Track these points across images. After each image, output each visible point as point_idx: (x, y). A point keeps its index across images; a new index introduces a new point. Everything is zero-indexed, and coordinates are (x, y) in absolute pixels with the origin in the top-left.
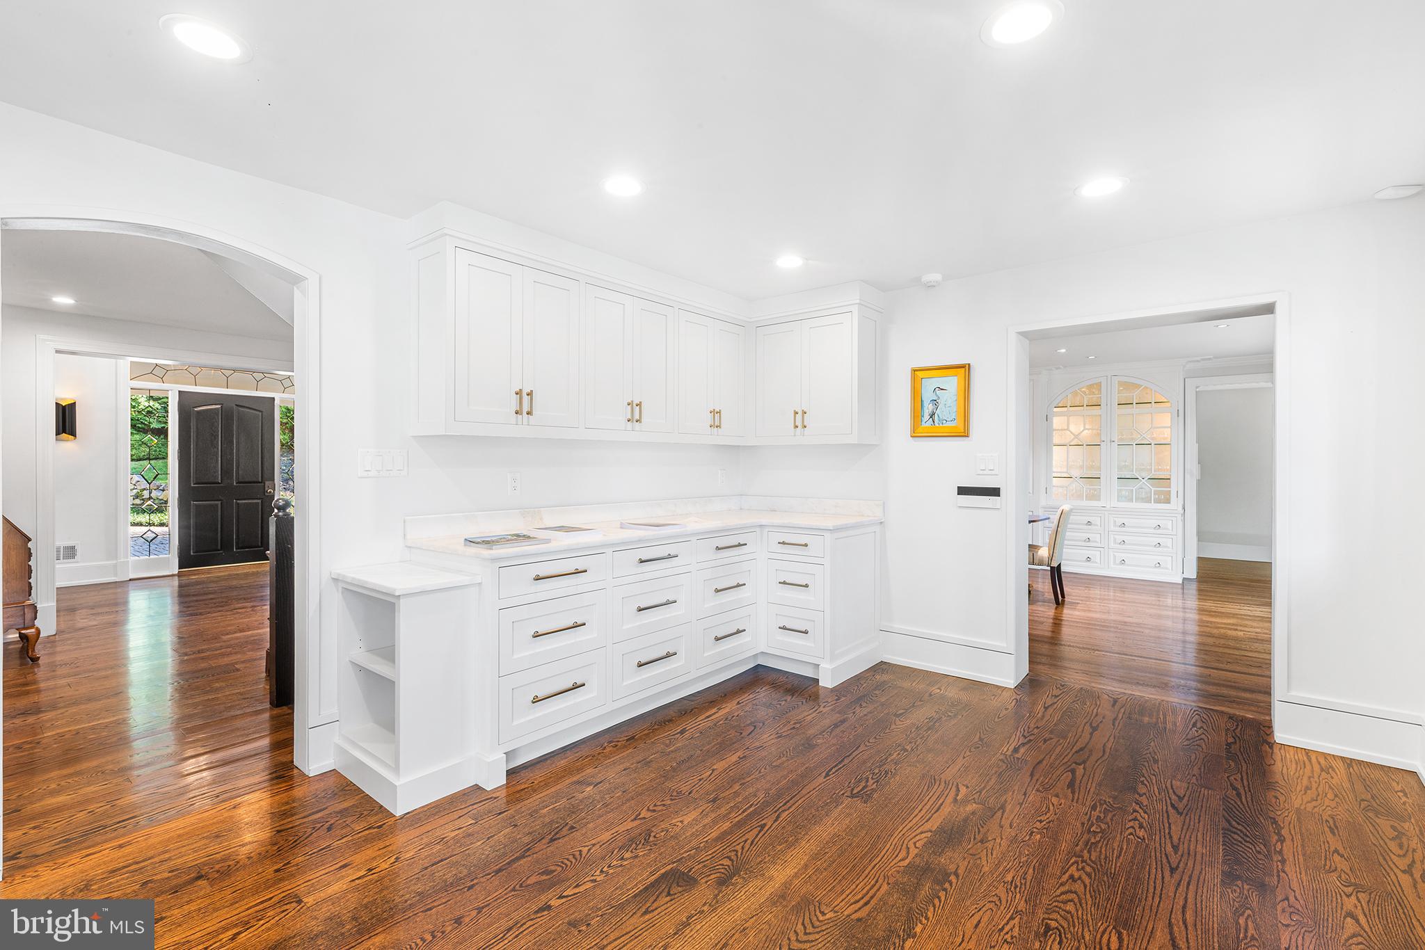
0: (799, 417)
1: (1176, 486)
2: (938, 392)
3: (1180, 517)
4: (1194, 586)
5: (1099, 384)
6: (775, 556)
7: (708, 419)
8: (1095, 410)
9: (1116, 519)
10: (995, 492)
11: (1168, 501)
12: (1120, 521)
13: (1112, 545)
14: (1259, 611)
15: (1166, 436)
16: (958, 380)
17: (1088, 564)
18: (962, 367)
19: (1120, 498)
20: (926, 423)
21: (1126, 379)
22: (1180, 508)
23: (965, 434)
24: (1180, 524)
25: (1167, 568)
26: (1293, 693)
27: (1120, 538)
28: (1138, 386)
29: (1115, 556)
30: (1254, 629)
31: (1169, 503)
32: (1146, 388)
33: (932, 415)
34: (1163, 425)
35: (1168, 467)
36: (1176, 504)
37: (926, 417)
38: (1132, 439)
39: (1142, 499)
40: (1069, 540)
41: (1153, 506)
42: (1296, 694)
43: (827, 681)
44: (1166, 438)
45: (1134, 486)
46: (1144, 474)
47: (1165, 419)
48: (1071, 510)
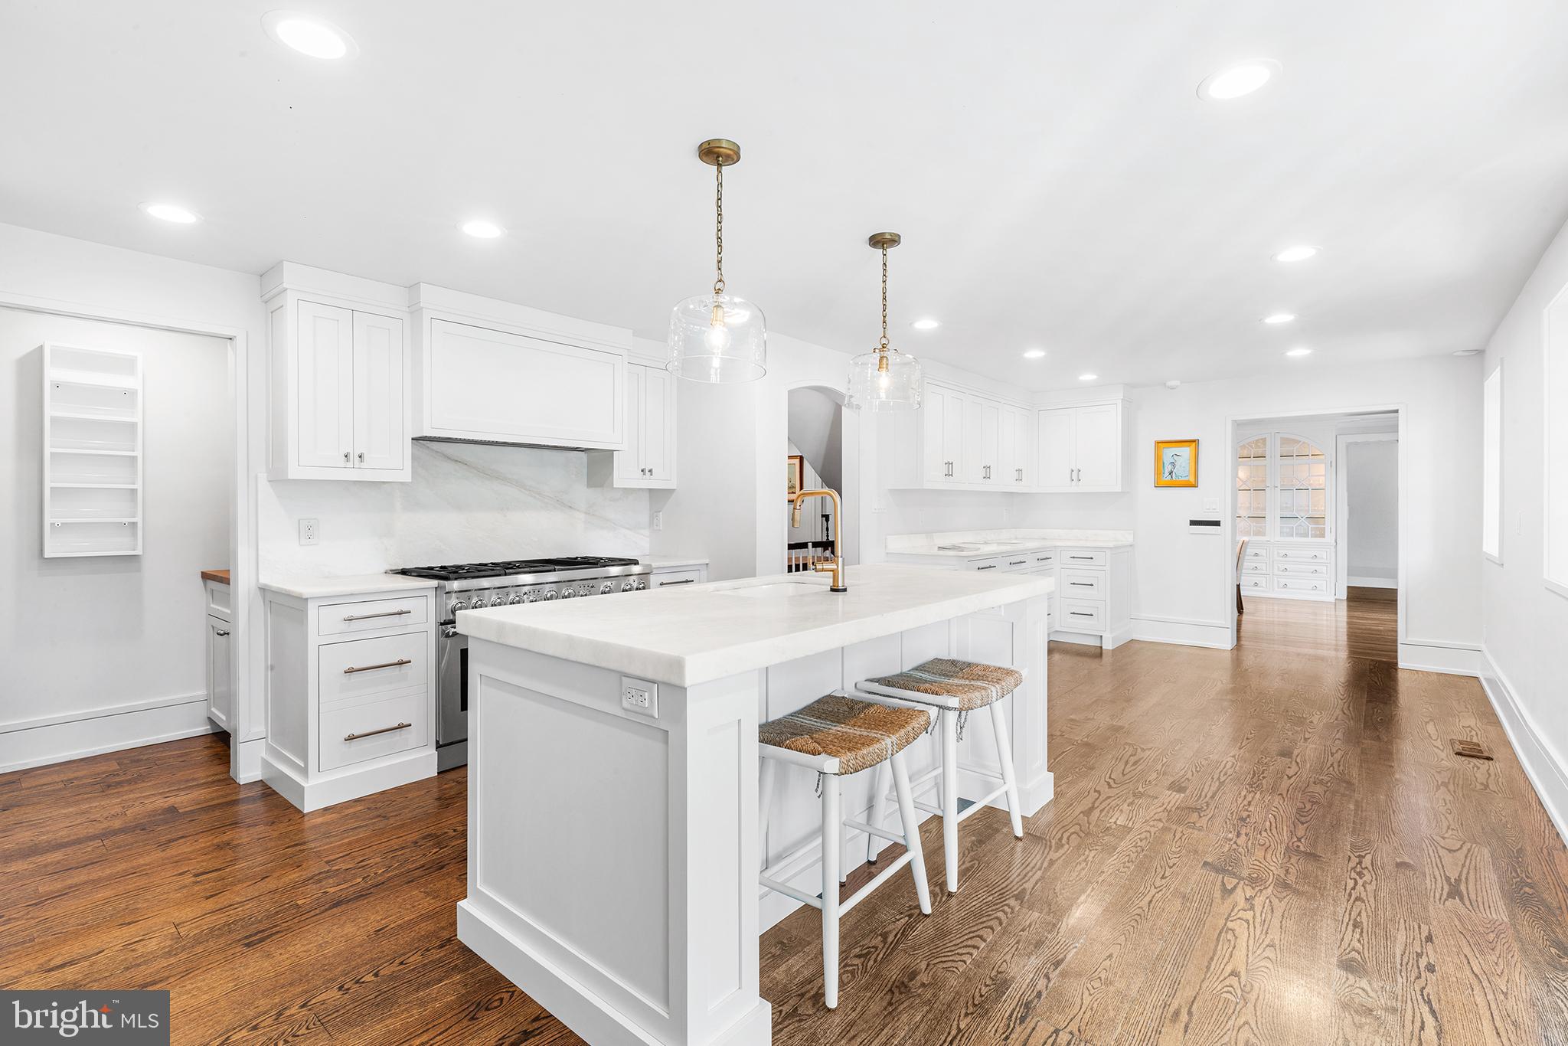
0: (1075, 474)
1: (1329, 523)
2: (1175, 457)
3: (1333, 549)
4: (1345, 604)
5: (1264, 440)
6: (1065, 566)
7: (1016, 475)
8: (1260, 461)
9: (1280, 551)
10: (1217, 523)
11: (1323, 536)
12: (1283, 552)
13: (1276, 572)
14: (1392, 617)
15: (1321, 482)
16: (1190, 451)
17: (1256, 588)
18: (1194, 441)
19: (1282, 534)
20: (1166, 477)
21: (1286, 436)
22: (1333, 541)
23: (1195, 486)
24: (1333, 554)
25: (1322, 590)
26: (1409, 639)
27: (1283, 567)
28: (1298, 442)
29: (1278, 581)
30: (1390, 627)
31: (1324, 537)
32: (1304, 443)
33: (1171, 473)
34: (1318, 473)
35: (1323, 508)
36: (1329, 538)
37: (1167, 474)
38: (1292, 485)
39: (1301, 534)
40: (1246, 569)
41: (1310, 540)
42: (1411, 639)
43: (1108, 646)
44: (1320, 485)
45: (1294, 524)
46: (1302, 514)
47: (1320, 469)
48: (1248, 542)
